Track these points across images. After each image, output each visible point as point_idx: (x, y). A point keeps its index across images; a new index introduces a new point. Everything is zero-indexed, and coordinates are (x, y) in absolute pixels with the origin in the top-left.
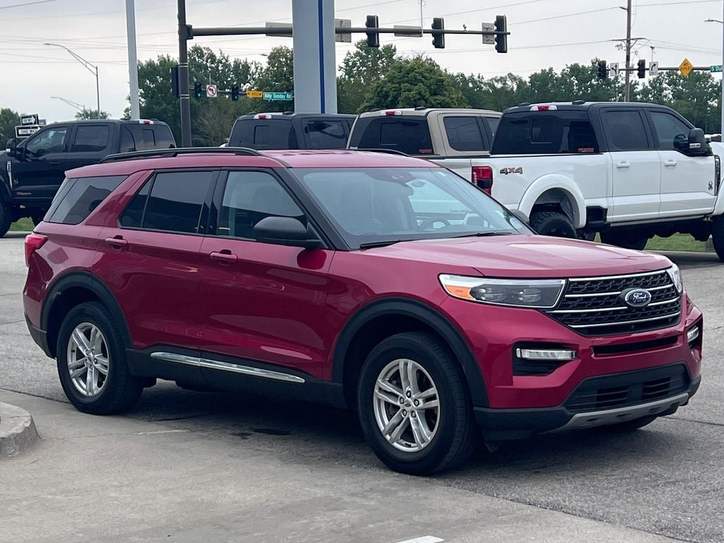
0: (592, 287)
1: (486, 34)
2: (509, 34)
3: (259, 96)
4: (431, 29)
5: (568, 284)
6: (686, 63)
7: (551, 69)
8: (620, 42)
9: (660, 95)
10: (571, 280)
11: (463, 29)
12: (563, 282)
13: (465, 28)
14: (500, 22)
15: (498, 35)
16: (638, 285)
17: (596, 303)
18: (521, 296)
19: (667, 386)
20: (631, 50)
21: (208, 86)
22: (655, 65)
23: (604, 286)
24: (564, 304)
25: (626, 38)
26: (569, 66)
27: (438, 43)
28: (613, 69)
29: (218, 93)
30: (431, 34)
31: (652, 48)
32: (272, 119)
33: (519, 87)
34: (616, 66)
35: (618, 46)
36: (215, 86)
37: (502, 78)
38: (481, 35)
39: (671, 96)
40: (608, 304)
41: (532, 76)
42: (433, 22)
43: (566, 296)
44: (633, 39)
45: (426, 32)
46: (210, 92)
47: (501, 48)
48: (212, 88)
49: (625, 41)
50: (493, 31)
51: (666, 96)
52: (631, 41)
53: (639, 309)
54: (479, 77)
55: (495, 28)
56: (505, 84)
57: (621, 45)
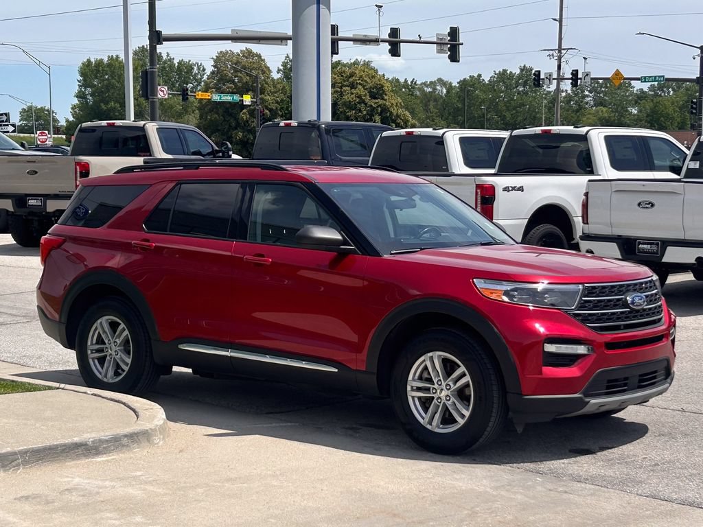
0: (602, 291)
1: (440, 44)
2: (462, 44)
3: (208, 98)
4: (388, 38)
5: (585, 289)
6: (618, 73)
7: (480, 76)
8: (551, 52)
9: (582, 102)
10: (586, 285)
11: (418, 39)
12: (581, 287)
13: (420, 38)
14: (454, 33)
15: (452, 45)
16: (635, 290)
17: (606, 305)
18: (545, 298)
19: (655, 377)
20: (562, 60)
21: (159, 87)
22: (587, 75)
23: (612, 291)
24: (582, 306)
25: (557, 48)
26: (497, 72)
27: (395, 52)
28: (547, 78)
29: (169, 94)
30: (387, 44)
31: (585, 58)
32: (298, 126)
33: (448, 92)
34: (550, 75)
35: (549, 55)
36: (166, 88)
37: (431, 82)
38: (435, 45)
39: (592, 103)
40: (615, 306)
41: (461, 81)
42: (389, 32)
43: (584, 299)
44: (564, 49)
45: (383, 41)
46: (161, 93)
47: (454, 58)
48: (163, 89)
49: (557, 51)
50: (447, 41)
51: (587, 103)
52: (562, 51)
53: (638, 311)
54: (412, 82)
55: (449, 38)
56: (435, 89)
57: (553, 55)
